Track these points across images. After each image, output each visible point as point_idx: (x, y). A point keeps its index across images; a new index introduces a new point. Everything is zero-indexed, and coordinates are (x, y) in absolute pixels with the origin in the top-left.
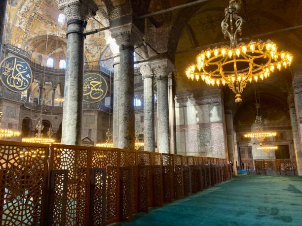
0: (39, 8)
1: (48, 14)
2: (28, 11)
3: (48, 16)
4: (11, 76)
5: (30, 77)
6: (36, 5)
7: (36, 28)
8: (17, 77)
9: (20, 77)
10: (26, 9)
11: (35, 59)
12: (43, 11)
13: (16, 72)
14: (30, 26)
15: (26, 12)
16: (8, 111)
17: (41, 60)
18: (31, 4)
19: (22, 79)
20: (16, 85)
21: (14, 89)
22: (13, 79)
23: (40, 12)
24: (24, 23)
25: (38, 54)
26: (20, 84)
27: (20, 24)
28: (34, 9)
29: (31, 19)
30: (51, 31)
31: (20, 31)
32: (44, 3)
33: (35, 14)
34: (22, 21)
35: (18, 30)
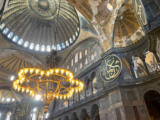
0: (100, 21)
1: (105, 16)
2: (100, 30)
3: (106, 17)
6: (99, 23)
7: (109, 30)
8: (110, 70)
10: (99, 31)
12: (103, 20)
14: (107, 33)
15: (100, 31)
18: (97, 25)
19: (113, 68)
20: (111, 75)
22: (108, 73)
23: (103, 22)
24: (104, 36)
26: (113, 73)
27: (103, 39)
28: (100, 25)
29: (104, 30)
30: (113, 20)
31: (106, 42)
32: (98, 18)
33: (103, 26)
34: (103, 36)
35: (104, 43)
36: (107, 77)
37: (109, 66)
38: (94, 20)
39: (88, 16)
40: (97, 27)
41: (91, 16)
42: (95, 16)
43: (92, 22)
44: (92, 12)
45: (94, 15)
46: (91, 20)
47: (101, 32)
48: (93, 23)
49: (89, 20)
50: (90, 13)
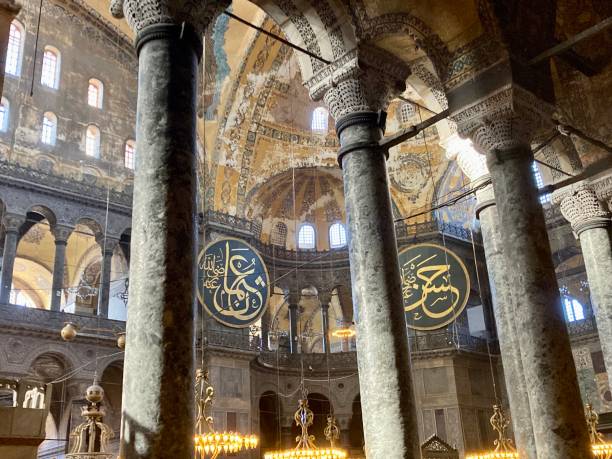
0: (266, 108)
1: (288, 116)
2: (243, 122)
3: (287, 122)
4: (222, 288)
5: (263, 284)
6: (258, 104)
7: (263, 157)
8: (234, 288)
9: (242, 287)
10: (236, 120)
11: (270, 236)
12: (274, 114)
13: (232, 277)
14: (251, 158)
15: (238, 127)
16: (225, 379)
17: (286, 235)
18: (248, 103)
19: (246, 291)
20: (236, 309)
21: (231, 319)
22: (226, 294)
23: (270, 118)
24: (236, 152)
25: (276, 220)
26: (242, 305)
27: (227, 158)
28: (255, 114)
29: (251, 139)
30: (298, 157)
31: (231, 174)
32: (274, 93)
33: (259, 125)
34: (233, 148)
35: (225, 172)
37: (237, 276)
38: (259, 80)
39: (265, 52)
40: (244, 105)
41: (268, 64)
42: (273, 79)
43: (251, 77)
44: (280, 63)
45: (273, 73)
46: (254, 67)
47: (236, 131)
48: (250, 83)
49: (251, 62)
50: (278, 56)
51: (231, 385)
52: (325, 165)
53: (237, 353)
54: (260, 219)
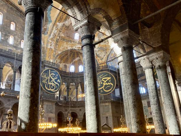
0: (62, 32)
1: (68, 35)
2: (55, 36)
3: (68, 36)
4: (48, 83)
5: (60, 82)
6: (60, 31)
7: (61, 46)
8: (51, 83)
9: (53, 82)
10: (53, 35)
11: (62, 68)
12: (64, 34)
13: (51, 79)
14: (57, 46)
16: (48, 108)
17: (66, 68)
18: (57, 31)
19: (55, 83)
20: (51, 88)
21: (50, 91)
22: (49, 84)
23: (63, 35)
24: (53, 44)
25: (64, 64)
26: (54, 87)
27: (50, 46)
28: (59, 34)
29: (57, 41)
30: (71, 46)
31: (51, 51)
32: (64, 28)
33: (60, 37)
34: (52, 43)
35: (50, 50)
36: (47, 87)
37: (52, 79)
38: (60, 25)
39: (62, 17)
40: (56, 31)
41: (63, 20)
42: (64, 24)
43: (58, 23)
44: (66, 20)
45: (64, 23)
46: (59, 21)
47: (53, 38)
48: (57, 25)
50: (66, 18)
51: (50, 110)
52: (78, 49)
53: (51, 101)
54: (59, 63)
